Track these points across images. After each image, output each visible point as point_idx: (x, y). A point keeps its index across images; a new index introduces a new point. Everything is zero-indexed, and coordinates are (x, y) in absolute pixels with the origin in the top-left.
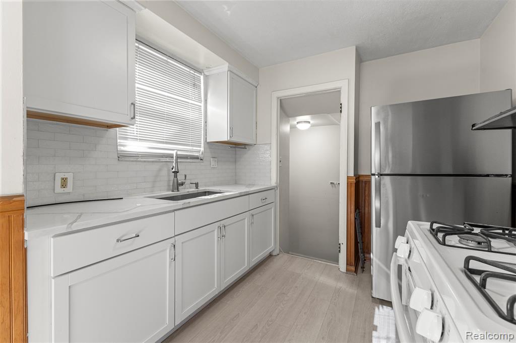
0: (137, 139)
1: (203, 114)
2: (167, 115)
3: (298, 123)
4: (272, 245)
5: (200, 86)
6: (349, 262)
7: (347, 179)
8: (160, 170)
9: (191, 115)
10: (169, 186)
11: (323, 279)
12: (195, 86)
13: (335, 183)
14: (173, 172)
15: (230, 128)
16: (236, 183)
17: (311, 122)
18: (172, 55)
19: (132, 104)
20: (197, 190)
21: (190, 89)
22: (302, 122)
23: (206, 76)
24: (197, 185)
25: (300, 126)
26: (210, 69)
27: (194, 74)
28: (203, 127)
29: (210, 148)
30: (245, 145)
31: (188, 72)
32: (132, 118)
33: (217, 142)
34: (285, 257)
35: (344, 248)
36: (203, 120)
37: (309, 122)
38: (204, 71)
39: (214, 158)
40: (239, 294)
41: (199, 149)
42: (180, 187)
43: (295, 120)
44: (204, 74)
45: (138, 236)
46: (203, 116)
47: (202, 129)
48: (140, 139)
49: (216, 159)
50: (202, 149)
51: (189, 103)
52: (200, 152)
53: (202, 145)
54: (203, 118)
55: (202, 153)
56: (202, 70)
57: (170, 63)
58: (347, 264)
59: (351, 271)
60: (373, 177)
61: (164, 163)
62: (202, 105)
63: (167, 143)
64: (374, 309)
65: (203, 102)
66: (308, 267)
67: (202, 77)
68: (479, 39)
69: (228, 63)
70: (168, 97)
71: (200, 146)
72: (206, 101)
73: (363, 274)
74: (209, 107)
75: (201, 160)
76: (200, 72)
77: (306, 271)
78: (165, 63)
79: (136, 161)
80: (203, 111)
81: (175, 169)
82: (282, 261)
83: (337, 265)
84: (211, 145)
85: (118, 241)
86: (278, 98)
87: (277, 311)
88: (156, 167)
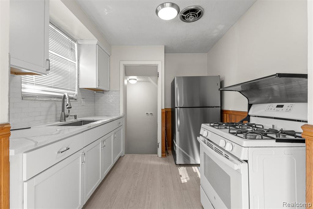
0: (34, 84)
1: (77, 69)
2: (54, 68)
3: (130, 80)
4: (122, 151)
5: (75, 50)
6: (163, 152)
7: (162, 110)
8: (51, 107)
9: (70, 69)
10: (56, 118)
11: (152, 162)
12: (72, 50)
13: (149, 113)
14: (67, 108)
15: (98, 80)
16: (95, 115)
17: (137, 80)
18: (59, 27)
19: (47, 60)
20: (75, 120)
21: (69, 51)
22: (132, 79)
23: (79, 44)
24: (75, 117)
25: (130, 81)
26: (83, 41)
27: (71, 42)
28: (77, 78)
29: (81, 92)
30: (103, 91)
31: (68, 40)
32: (47, 70)
33: (85, 88)
34: (129, 156)
35: (160, 145)
36: (77, 73)
37: (136, 80)
38: (78, 41)
39: (83, 99)
40: (111, 181)
41: (74, 92)
42: (66, 118)
43: (128, 78)
44: (78, 43)
45: (69, 149)
46: (77, 70)
47: (76, 79)
48: (35, 84)
49: (84, 100)
50: (76, 93)
51: (68, 61)
52: (74, 94)
53: (76, 90)
54: (77, 72)
55: (76, 95)
56: (77, 40)
57: (56, 31)
58: (162, 153)
59: (164, 156)
60: (176, 109)
61: (54, 102)
62: (76, 63)
63: (54, 88)
64: (178, 169)
65: (77, 61)
66: (143, 158)
67: (76, 45)
68: (207, 53)
69: (97, 40)
70: (55, 55)
71: (75, 91)
72: (79, 60)
73: (169, 156)
74: (81, 65)
75: (75, 100)
76: (75, 41)
77: (143, 161)
78: (54, 31)
79: (35, 100)
80: (77, 68)
81: (69, 106)
82: (128, 158)
83: (157, 155)
84: (81, 90)
85: (59, 152)
86: (124, 65)
87: (136, 182)
88: (47, 105)
